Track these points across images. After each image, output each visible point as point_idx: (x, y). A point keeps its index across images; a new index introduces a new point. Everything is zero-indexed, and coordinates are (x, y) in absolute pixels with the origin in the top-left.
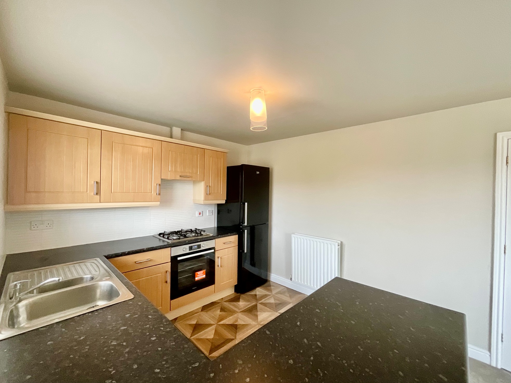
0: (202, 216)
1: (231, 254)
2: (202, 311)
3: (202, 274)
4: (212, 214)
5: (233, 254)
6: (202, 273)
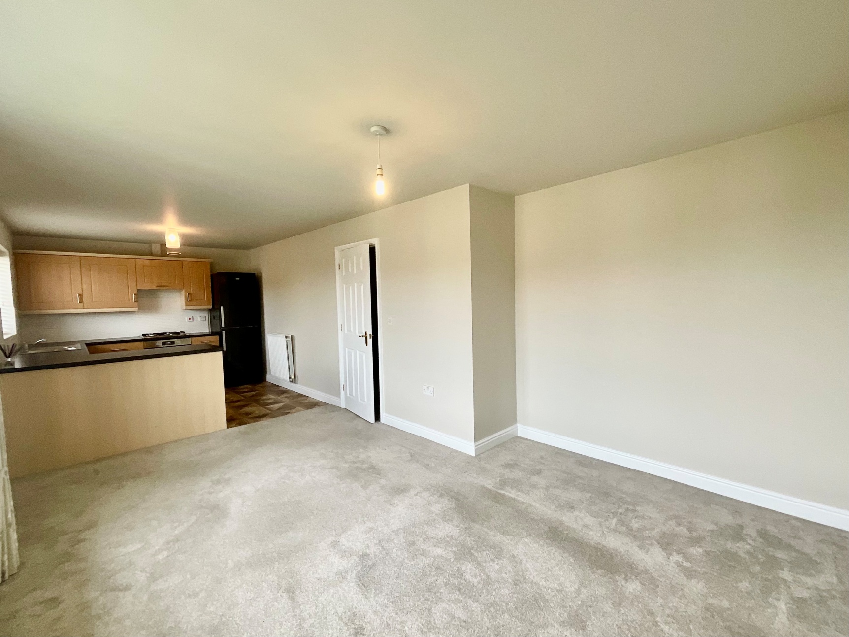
0: (193, 321)
4: (204, 319)
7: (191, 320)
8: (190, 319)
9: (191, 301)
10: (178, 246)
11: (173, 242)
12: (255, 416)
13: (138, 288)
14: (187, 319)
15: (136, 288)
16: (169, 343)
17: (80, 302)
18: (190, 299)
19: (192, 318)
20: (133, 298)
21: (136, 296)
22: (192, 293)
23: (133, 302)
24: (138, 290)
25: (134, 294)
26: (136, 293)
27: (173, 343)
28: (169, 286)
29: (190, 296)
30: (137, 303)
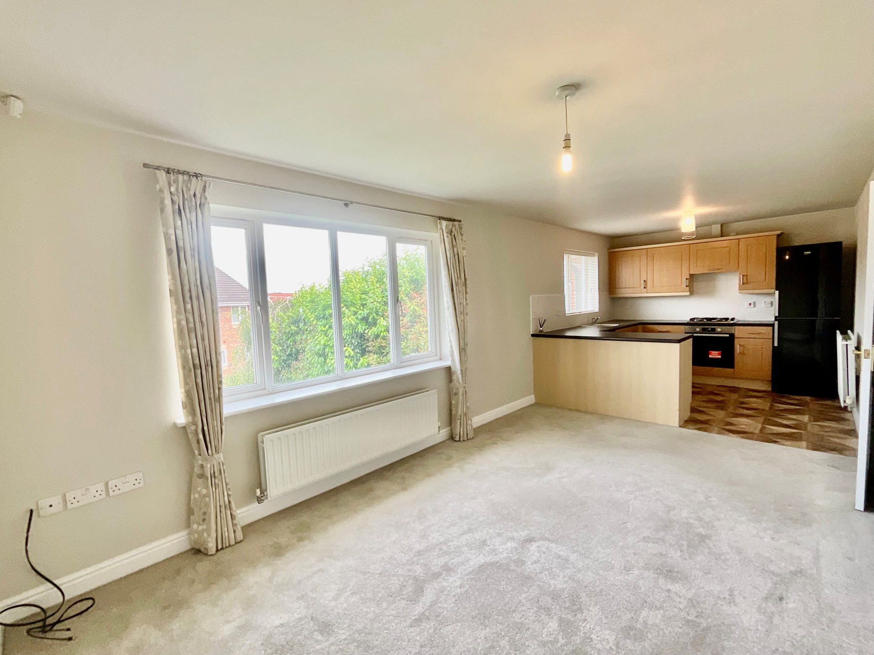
7: (752, 306)
8: (750, 304)
9: (746, 284)
10: (694, 229)
11: (688, 226)
12: (738, 429)
13: (691, 273)
14: (746, 304)
15: (688, 272)
16: (710, 329)
17: (644, 288)
18: (745, 282)
19: (752, 303)
20: (685, 282)
21: (687, 280)
22: (747, 275)
23: (686, 286)
24: (691, 275)
25: (686, 279)
26: (688, 277)
27: (714, 330)
28: (721, 269)
29: (745, 278)
30: (688, 288)
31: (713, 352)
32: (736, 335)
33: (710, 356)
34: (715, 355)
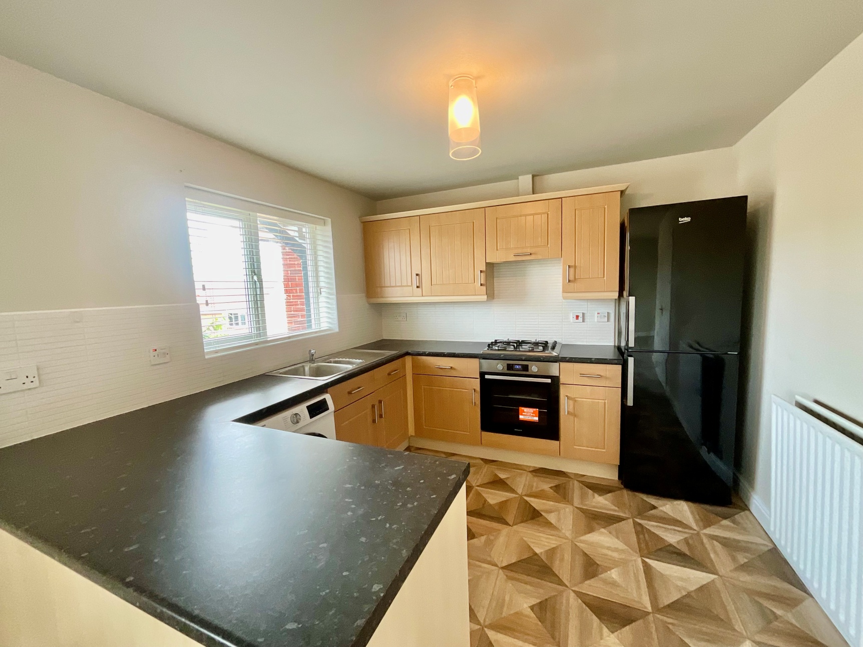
0: (583, 321)
1: (603, 401)
2: (531, 472)
3: (532, 415)
4: (606, 319)
5: (606, 401)
6: (533, 413)
7: (580, 319)
8: (577, 317)
9: (572, 281)
13: (489, 261)
14: (572, 318)
15: (483, 259)
16: (519, 367)
17: (418, 287)
18: (572, 278)
19: (581, 315)
20: (480, 278)
21: (482, 274)
22: (575, 267)
23: (481, 285)
24: (488, 265)
25: (481, 271)
26: (484, 268)
27: (526, 368)
28: (535, 254)
29: (572, 270)
30: (484, 288)
31: (526, 410)
32: (562, 380)
33: (521, 417)
34: (528, 415)
